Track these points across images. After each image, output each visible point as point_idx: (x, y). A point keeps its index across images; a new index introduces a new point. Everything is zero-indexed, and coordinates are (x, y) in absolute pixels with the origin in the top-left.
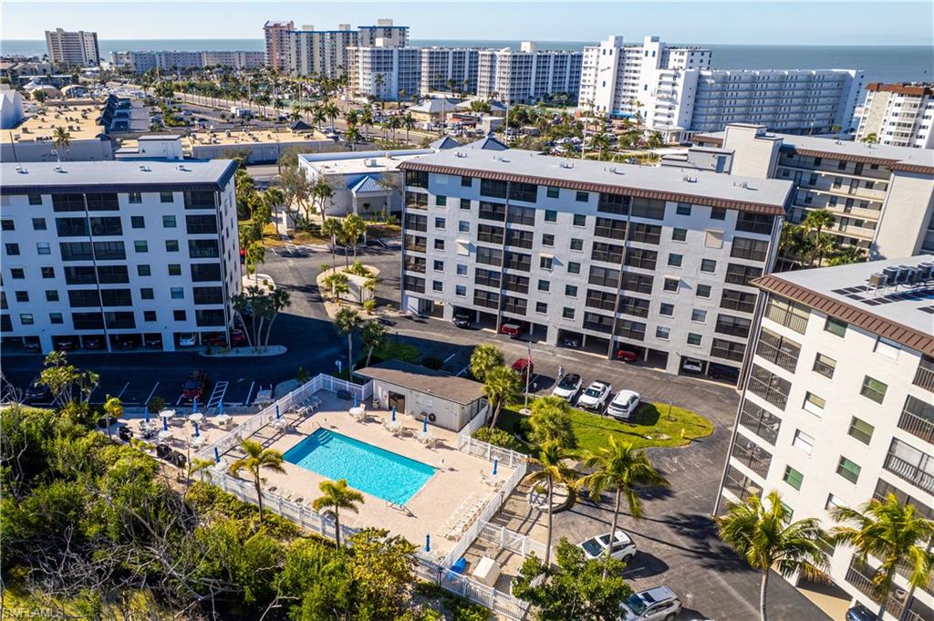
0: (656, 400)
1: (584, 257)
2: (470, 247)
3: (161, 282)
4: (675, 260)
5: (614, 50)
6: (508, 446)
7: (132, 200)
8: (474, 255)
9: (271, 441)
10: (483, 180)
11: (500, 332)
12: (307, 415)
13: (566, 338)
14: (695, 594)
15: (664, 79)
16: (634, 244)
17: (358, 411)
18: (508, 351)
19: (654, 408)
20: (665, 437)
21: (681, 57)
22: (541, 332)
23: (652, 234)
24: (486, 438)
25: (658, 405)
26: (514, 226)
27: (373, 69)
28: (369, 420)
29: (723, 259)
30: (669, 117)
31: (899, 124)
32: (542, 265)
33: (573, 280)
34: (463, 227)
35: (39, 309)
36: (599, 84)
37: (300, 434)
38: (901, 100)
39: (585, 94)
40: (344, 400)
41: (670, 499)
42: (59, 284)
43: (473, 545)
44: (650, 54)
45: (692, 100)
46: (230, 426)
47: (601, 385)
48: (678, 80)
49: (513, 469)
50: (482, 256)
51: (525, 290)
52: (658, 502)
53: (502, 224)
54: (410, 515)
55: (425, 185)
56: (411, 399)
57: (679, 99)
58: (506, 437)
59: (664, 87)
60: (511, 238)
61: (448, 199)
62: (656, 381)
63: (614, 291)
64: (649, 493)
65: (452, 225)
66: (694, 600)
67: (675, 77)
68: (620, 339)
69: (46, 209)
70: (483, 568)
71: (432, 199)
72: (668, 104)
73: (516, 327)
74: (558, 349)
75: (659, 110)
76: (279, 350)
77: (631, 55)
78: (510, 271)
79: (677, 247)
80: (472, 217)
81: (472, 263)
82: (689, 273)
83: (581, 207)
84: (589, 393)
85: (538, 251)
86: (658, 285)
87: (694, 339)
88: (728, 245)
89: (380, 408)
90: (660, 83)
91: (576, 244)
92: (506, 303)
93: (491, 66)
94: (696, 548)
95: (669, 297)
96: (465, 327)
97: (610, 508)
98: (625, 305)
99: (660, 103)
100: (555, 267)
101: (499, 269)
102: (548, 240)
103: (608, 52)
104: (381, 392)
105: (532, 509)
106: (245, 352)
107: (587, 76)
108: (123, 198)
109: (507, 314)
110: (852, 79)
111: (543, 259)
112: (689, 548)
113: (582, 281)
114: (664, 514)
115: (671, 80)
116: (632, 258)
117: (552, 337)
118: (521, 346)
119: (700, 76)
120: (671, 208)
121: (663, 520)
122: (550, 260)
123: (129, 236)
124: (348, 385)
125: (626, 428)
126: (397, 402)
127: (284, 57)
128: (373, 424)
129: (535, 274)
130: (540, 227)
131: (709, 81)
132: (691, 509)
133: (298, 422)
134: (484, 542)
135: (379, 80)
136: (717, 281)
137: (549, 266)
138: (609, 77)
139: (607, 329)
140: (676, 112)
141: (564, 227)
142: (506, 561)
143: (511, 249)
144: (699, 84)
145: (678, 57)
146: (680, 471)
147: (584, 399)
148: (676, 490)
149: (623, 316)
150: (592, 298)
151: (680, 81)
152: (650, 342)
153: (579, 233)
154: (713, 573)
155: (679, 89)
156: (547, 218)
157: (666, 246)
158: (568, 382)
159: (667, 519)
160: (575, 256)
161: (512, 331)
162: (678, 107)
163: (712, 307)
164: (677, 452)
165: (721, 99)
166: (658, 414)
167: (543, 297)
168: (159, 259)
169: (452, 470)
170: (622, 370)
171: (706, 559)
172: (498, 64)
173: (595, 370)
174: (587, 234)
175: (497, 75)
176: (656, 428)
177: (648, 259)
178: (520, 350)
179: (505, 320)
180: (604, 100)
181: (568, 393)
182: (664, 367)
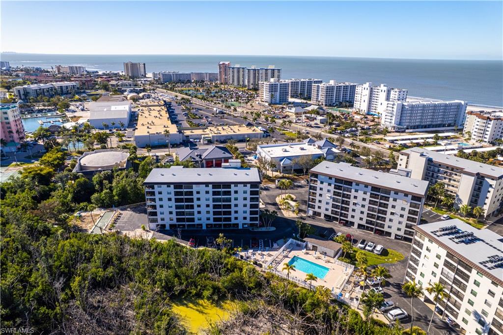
0: (388, 248)
1: (366, 203)
2: (331, 197)
3: (240, 209)
4: (393, 207)
5: (369, 88)
6: (348, 263)
7: (235, 186)
8: (332, 200)
10: (336, 179)
11: (339, 223)
12: (290, 252)
13: (360, 226)
14: (399, 303)
15: (389, 105)
16: (382, 201)
17: (304, 251)
18: (343, 230)
19: (387, 251)
20: (391, 260)
21: (396, 93)
22: (352, 224)
23: (387, 199)
24: (342, 260)
25: (388, 250)
26: (345, 192)
27: (270, 92)
28: (307, 254)
29: (408, 207)
30: (391, 120)
31: (479, 129)
32: (353, 204)
33: (363, 209)
34: (329, 191)
35: (204, 216)
36: (362, 101)
37: (289, 258)
38: (480, 120)
39: (357, 105)
40: (299, 247)
42: (211, 209)
43: (343, 290)
44: (383, 91)
45: (400, 114)
46: (270, 255)
47: (372, 244)
48: (394, 106)
49: (350, 269)
50: (334, 200)
51: (348, 211)
53: (341, 192)
55: (317, 178)
56: (319, 248)
57: (395, 114)
58: (348, 261)
59: (389, 108)
60: (344, 196)
61: (324, 183)
62: (388, 242)
63: (375, 214)
65: (325, 190)
67: (393, 105)
68: (377, 228)
69: (210, 188)
70: (347, 295)
71: (319, 182)
72: (390, 115)
73: (344, 222)
74: (358, 230)
75: (387, 117)
76: (273, 229)
77: (375, 90)
78: (343, 205)
79: (394, 203)
80: (332, 188)
81: (331, 202)
82: (397, 210)
83: (366, 189)
84: (369, 246)
85: (352, 200)
86: (388, 213)
87: (399, 229)
88: (409, 204)
89: (309, 250)
90: (387, 107)
91: (364, 199)
92: (341, 214)
93: (318, 90)
94: (398, 291)
95: (392, 217)
96: (328, 221)
98: (378, 218)
99: (387, 114)
100: (357, 205)
101: (340, 204)
102: (355, 197)
103: (366, 89)
104: (310, 245)
105: (356, 280)
106: (264, 229)
107: (357, 97)
108: (232, 186)
109: (342, 218)
110: (463, 105)
111: (354, 203)
112: (396, 292)
113: (365, 210)
115: (391, 106)
116: (381, 205)
117: (356, 226)
118: (346, 228)
119: (403, 105)
120: (392, 192)
122: (356, 203)
123: (233, 196)
124: (299, 242)
125: (379, 257)
126: (315, 248)
127: (226, 77)
129: (351, 207)
130: (353, 194)
131: (406, 107)
132: (397, 281)
133: (288, 254)
134: (345, 289)
135: (272, 96)
136: (406, 214)
137: (356, 205)
138: (367, 98)
139: (373, 225)
140: (394, 118)
141: (360, 194)
143: (344, 199)
144: (402, 108)
145: (394, 93)
146: (395, 270)
147: (367, 248)
148: (393, 276)
149: (378, 221)
150: (369, 215)
151: (395, 107)
152: (386, 229)
153: (365, 196)
154: (403, 298)
155: (395, 110)
156: (355, 191)
157: (391, 202)
158: (362, 243)
160: (364, 203)
161: (343, 223)
162: (394, 117)
163: (404, 221)
164: (394, 265)
165: (411, 113)
166: (388, 253)
167: (353, 214)
168: (241, 202)
169: (334, 269)
170: (378, 238)
171: (400, 295)
172: (320, 90)
173: (369, 237)
174: (368, 197)
175: (320, 94)
176: (388, 257)
177: (386, 206)
178: (346, 230)
179: (341, 219)
180: (364, 107)
181: (362, 246)
182: (390, 237)
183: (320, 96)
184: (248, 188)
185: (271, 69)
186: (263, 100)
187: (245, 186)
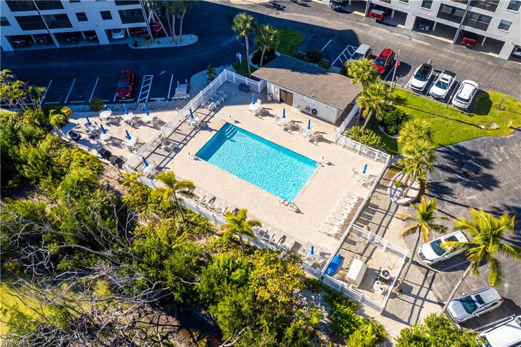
0: (490, 87)
9: (188, 138)
11: (368, 16)
12: (216, 110)
13: (421, 24)
17: (257, 106)
18: (374, 35)
19: (487, 96)
20: (495, 126)
24: (357, 137)
25: (491, 93)
28: (264, 113)
37: (211, 130)
40: (244, 94)
41: (496, 189)
43: (346, 240)
46: (158, 124)
47: (449, 77)
49: (377, 164)
52: (487, 192)
54: (298, 211)
62: (491, 67)
64: (480, 183)
66: (510, 289)
68: (467, 28)
70: (355, 270)
73: (381, 13)
74: (414, 34)
76: (190, 39)
84: (439, 85)
89: (273, 101)
94: (514, 238)
96: (340, 11)
97: (450, 199)
104: (274, 89)
105: (391, 203)
106: (165, 43)
109: (375, 2)
112: (508, 238)
114: (491, 204)
117: (410, 22)
118: (384, 30)
121: (489, 210)
124: (247, 80)
125: (466, 117)
126: (286, 98)
128: (267, 117)
132: (513, 200)
133: (209, 117)
134: (355, 237)
139: (457, 19)
142: (371, 255)
146: (505, 160)
147: (435, 90)
148: (500, 181)
152: (492, 32)
158: (421, 75)
159: (493, 210)
161: (378, 16)
164: (503, 142)
166: (491, 103)
169: (330, 164)
170: (463, 57)
173: (442, 55)
176: (489, 117)
178: (383, 34)
181: (421, 84)
182: (498, 53)
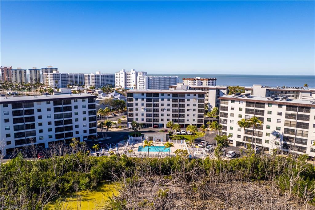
1: (170, 107)
2: (144, 109)
3: (81, 123)
4: (188, 105)
5: (124, 73)
7: (75, 101)
8: (146, 111)
10: (147, 94)
11: (153, 127)
12: (134, 145)
15: (140, 79)
16: (180, 103)
20: (200, 136)
21: (141, 74)
23: (183, 100)
26: (155, 103)
27: (54, 79)
29: (197, 103)
30: (143, 87)
32: (162, 110)
33: (169, 112)
34: (143, 105)
35: (46, 134)
36: (121, 81)
37: (136, 148)
38: (190, 81)
39: (117, 84)
42: (53, 126)
44: (133, 73)
45: (148, 83)
47: (184, 130)
48: (144, 79)
50: (147, 111)
51: (158, 117)
53: (152, 103)
55: (133, 97)
56: (154, 137)
57: (145, 83)
59: (141, 81)
60: (154, 105)
61: (138, 99)
63: (177, 113)
65: (140, 105)
68: (180, 123)
69: (52, 106)
71: (134, 99)
72: (142, 84)
73: (157, 125)
75: (140, 86)
76: (109, 138)
77: (128, 74)
78: (155, 113)
79: (188, 102)
80: (145, 102)
81: (145, 113)
82: (191, 107)
83: (169, 97)
85: (160, 107)
86: (186, 110)
87: (194, 120)
88: (198, 101)
90: (140, 80)
91: (169, 105)
92: (154, 120)
93: (89, 78)
95: (188, 113)
96: (145, 128)
98: (180, 116)
99: (140, 84)
100: (164, 110)
101: (152, 113)
102: (162, 105)
103: (122, 73)
104: (147, 137)
107: (117, 80)
108: (73, 101)
109: (154, 123)
110: (177, 78)
111: (162, 109)
113: (170, 113)
115: (142, 79)
116: (180, 106)
117: (165, 126)
118: (160, 129)
119: (149, 78)
120: (186, 95)
122: (163, 109)
123: (74, 111)
129: (160, 112)
130: (160, 102)
131: (151, 79)
135: (57, 82)
136: (196, 108)
137: (163, 110)
138: (123, 79)
139: (177, 122)
140: (145, 86)
141: (166, 102)
143: (154, 108)
144: (149, 80)
145: (140, 74)
149: (180, 118)
150: (173, 116)
151: (145, 79)
152: (186, 122)
153: (169, 102)
155: (145, 81)
156: (162, 100)
157: (186, 102)
160: (169, 107)
162: (145, 85)
163: (196, 113)
165: (154, 83)
166: (196, 133)
167: (162, 117)
168: (81, 116)
172: (91, 77)
174: (171, 102)
175: (91, 80)
176: (197, 135)
177: (183, 106)
179: (154, 124)
180: (123, 85)
183: (91, 82)
184: (86, 103)
185: (50, 68)
186: (48, 86)
187: (83, 101)
